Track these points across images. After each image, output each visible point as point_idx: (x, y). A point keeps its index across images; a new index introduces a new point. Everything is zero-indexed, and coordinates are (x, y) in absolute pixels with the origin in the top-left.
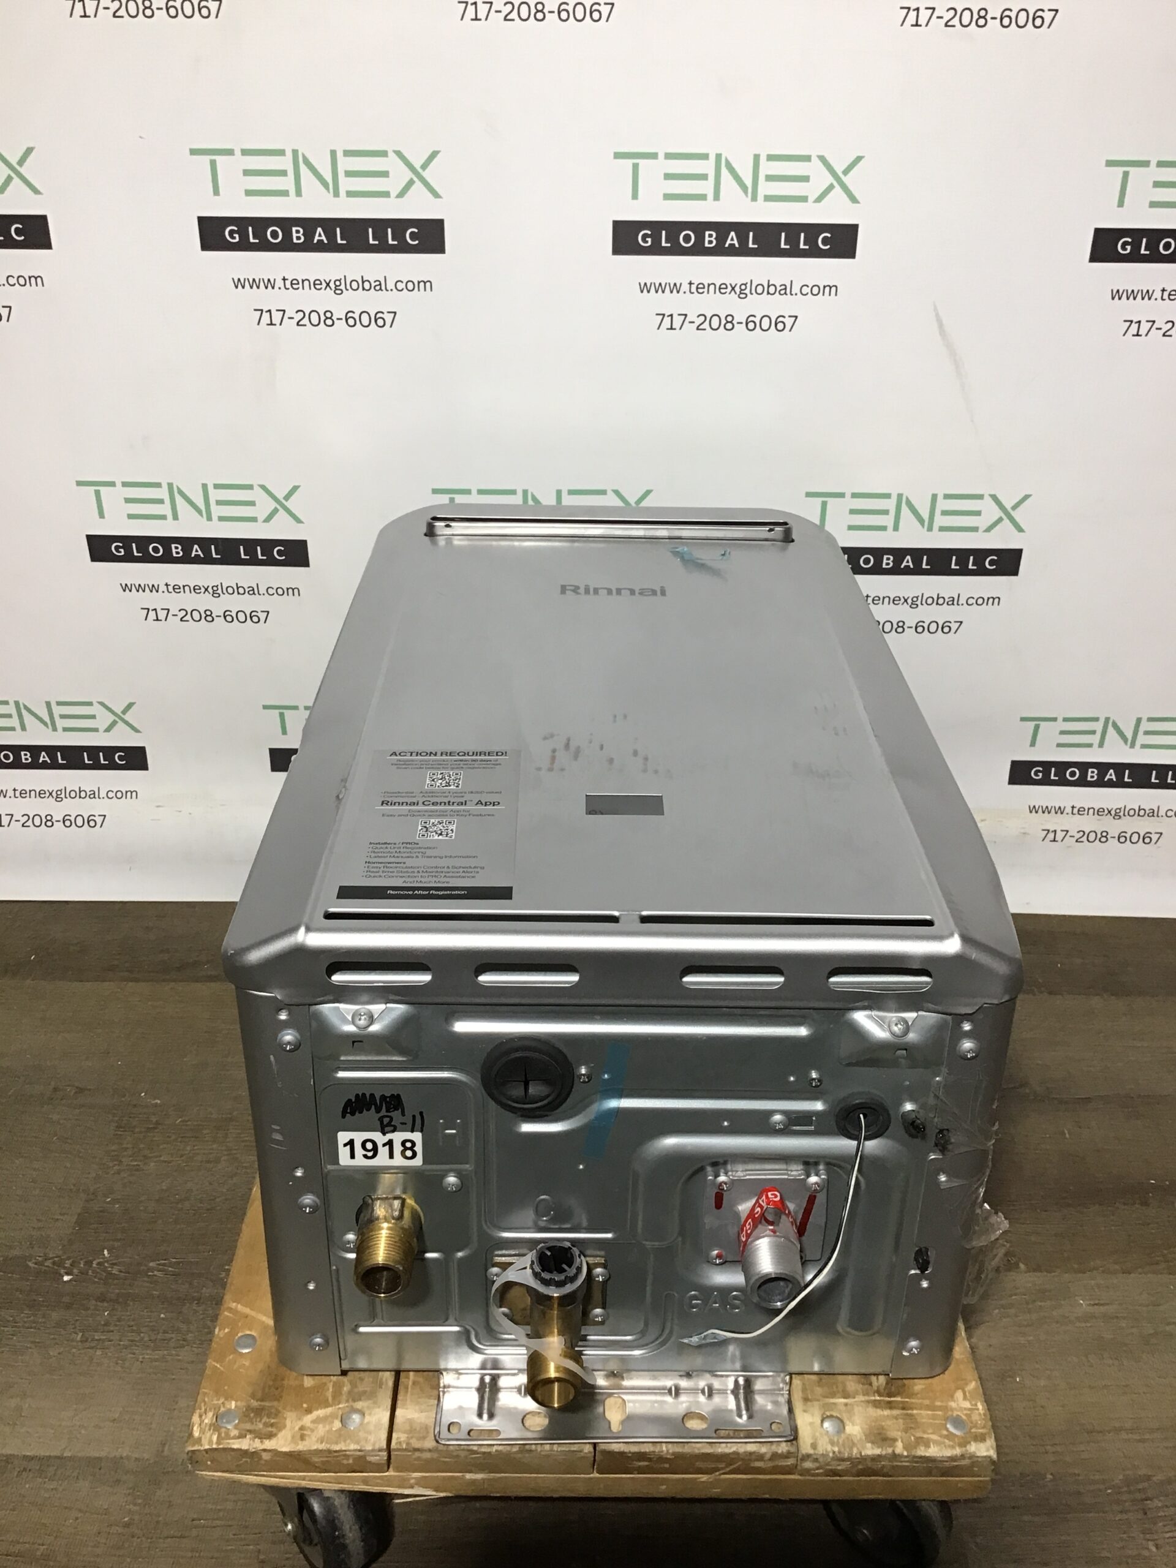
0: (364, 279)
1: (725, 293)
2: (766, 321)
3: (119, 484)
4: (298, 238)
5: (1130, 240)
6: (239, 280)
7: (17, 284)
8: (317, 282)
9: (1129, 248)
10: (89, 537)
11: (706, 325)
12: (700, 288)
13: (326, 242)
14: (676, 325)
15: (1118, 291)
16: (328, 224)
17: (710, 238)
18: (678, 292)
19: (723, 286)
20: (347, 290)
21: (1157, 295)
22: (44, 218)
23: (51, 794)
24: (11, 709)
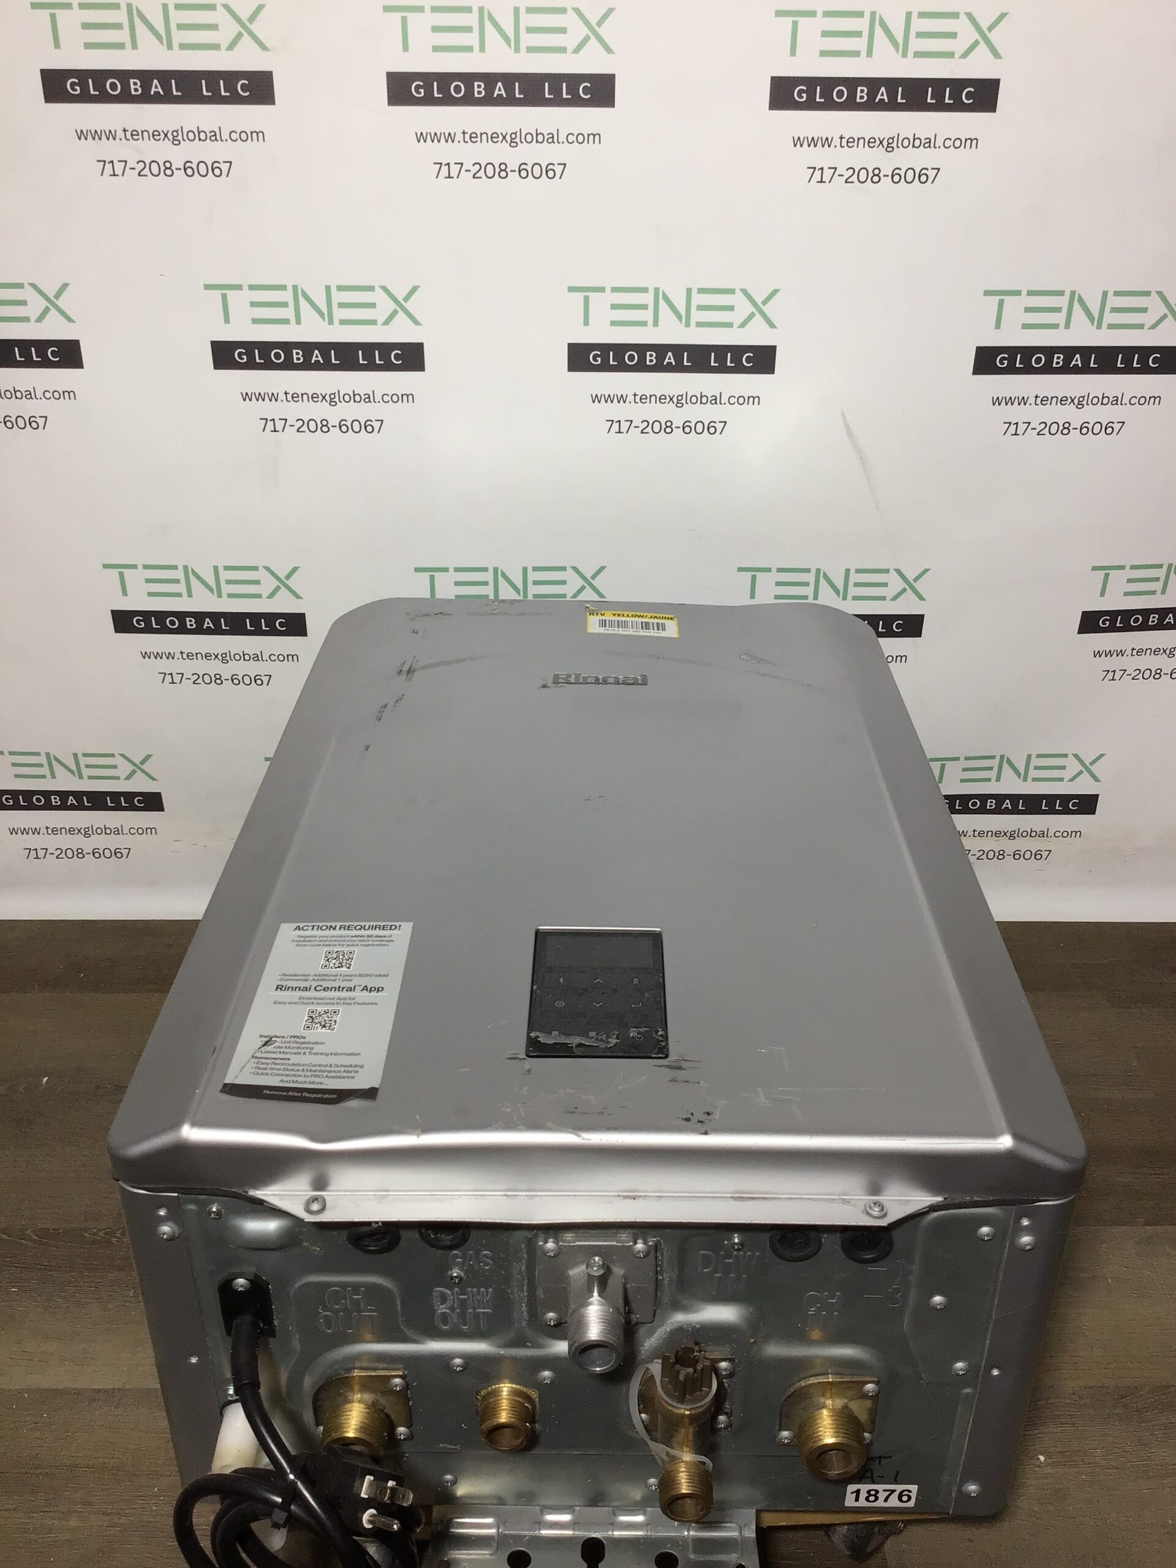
0: (355, 393)
1: (665, 402)
2: (700, 426)
3: (140, 567)
4: (298, 359)
5: (1006, 356)
6: (247, 394)
7: (52, 398)
8: (314, 396)
9: (1006, 362)
10: (115, 613)
11: (649, 429)
12: (643, 399)
13: (322, 362)
14: (624, 428)
15: (998, 398)
16: (324, 348)
17: (651, 358)
18: (624, 402)
19: (663, 397)
20: (340, 402)
22: (77, 342)
24: (42, 759)
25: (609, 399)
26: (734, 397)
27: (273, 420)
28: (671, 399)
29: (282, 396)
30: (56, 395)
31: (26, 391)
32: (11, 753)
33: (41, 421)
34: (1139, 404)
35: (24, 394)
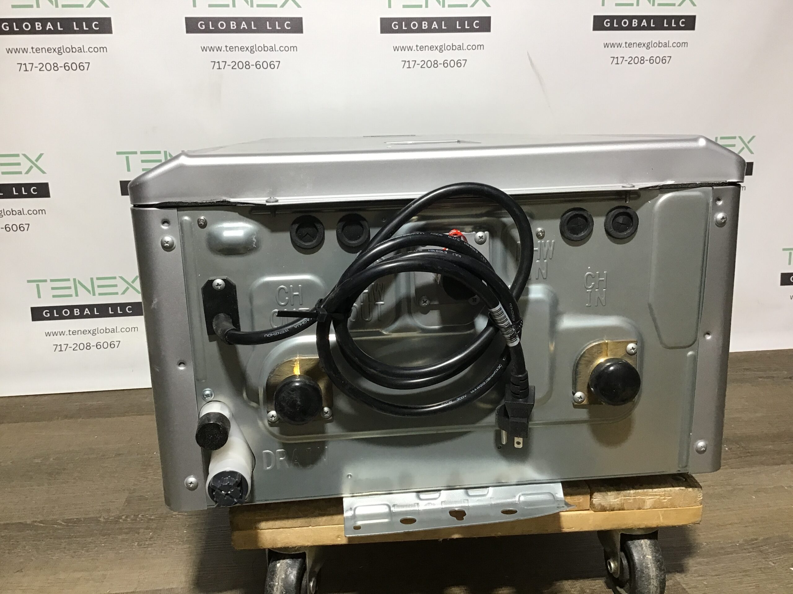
0: (265, 46)
1: (433, 50)
2: (452, 62)
3: (139, 153)
4: (233, 27)
5: (609, 20)
6: (204, 47)
7: (93, 52)
8: (242, 48)
9: (609, 24)
10: (121, 182)
11: (425, 66)
12: (422, 48)
13: (246, 28)
14: (411, 66)
15: (607, 44)
16: (248, 20)
17: (425, 25)
18: (411, 50)
19: (432, 47)
20: (256, 51)
21: (624, 45)
22: (109, 19)
23: (89, 332)
24: (71, 284)
25: (403, 49)
26: (470, 46)
27: (219, 62)
28: (436, 48)
29: (224, 48)
30: (96, 50)
31: (78, 48)
32: (52, 281)
33: (86, 66)
34: (678, 47)
35: (77, 49)
